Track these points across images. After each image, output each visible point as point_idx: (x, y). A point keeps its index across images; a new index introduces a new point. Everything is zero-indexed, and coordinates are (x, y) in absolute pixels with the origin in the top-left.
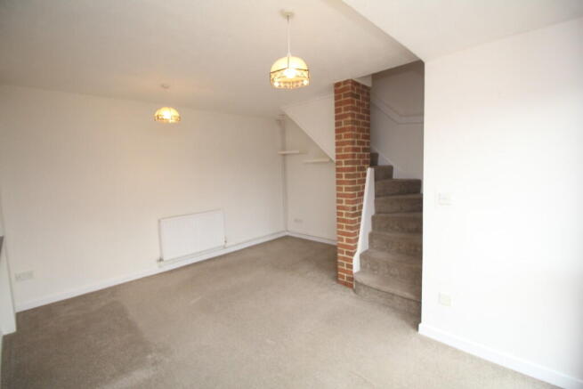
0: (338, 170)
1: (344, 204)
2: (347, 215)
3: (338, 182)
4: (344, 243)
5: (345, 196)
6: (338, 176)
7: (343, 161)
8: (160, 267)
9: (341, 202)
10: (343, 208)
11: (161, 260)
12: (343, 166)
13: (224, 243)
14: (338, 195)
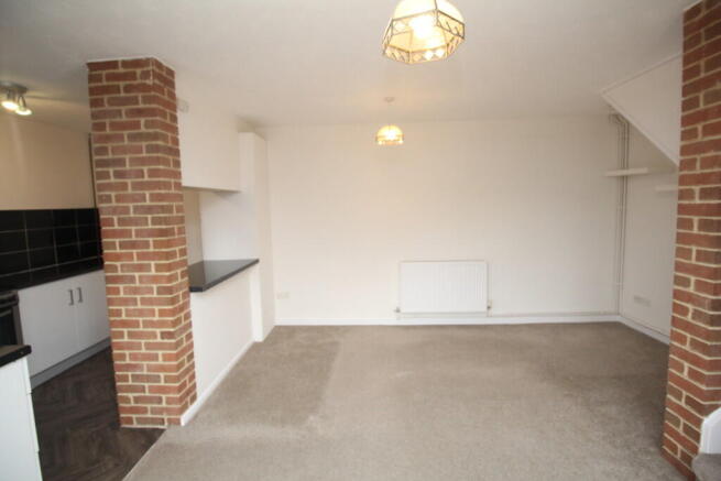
0: (681, 209)
1: (691, 289)
2: (697, 315)
3: (681, 238)
4: (685, 376)
5: (695, 270)
6: (682, 223)
7: (697, 189)
8: (399, 319)
9: (686, 283)
10: (690, 298)
11: (398, 311)
12: (697, 201)
13: (485, 309)
14: (679, 267)
